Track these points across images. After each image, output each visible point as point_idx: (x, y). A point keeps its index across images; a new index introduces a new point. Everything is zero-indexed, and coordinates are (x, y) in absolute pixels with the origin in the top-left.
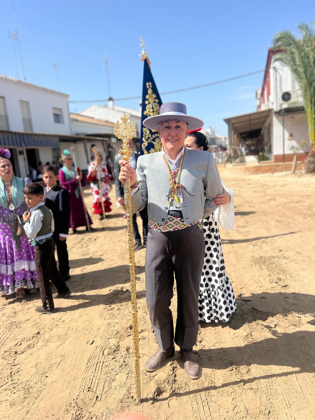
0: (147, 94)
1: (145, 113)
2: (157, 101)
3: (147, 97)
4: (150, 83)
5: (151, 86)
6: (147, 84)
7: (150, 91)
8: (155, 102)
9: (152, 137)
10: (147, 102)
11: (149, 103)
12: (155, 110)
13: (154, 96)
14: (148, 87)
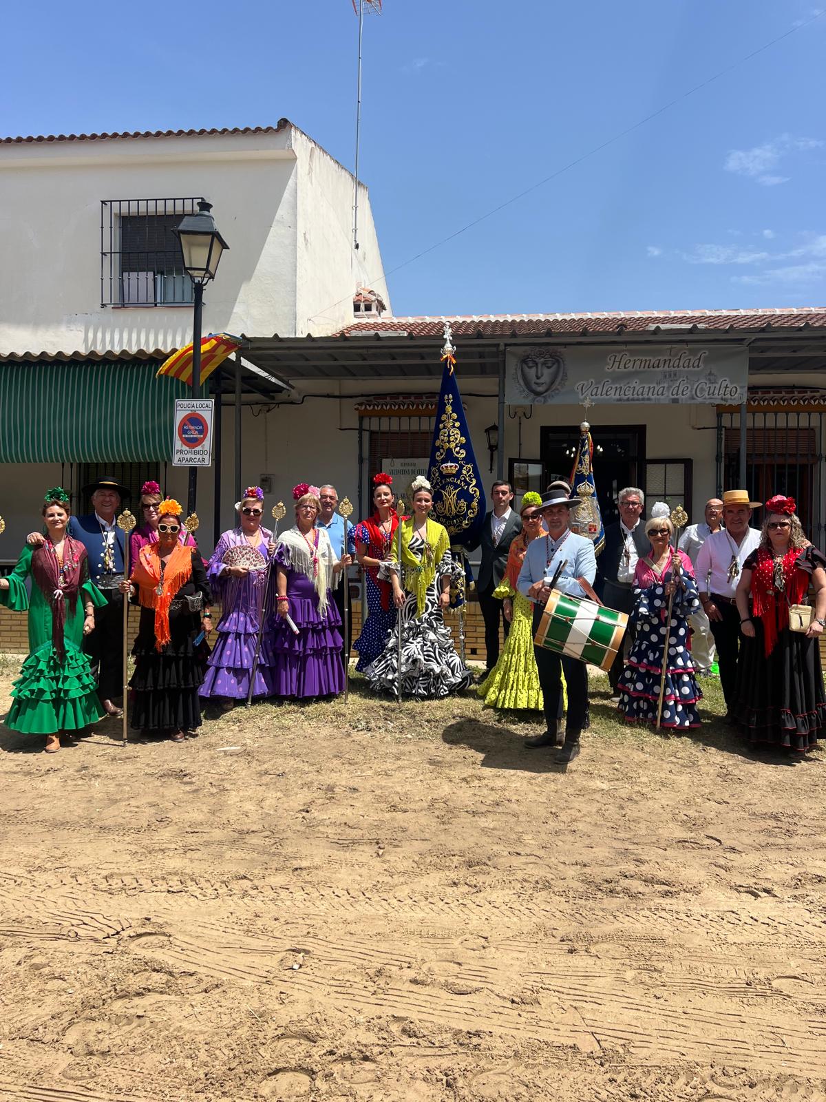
0: (444, 412)
1: (438, 443)
2: (457, 424)
3: (444, 417)
4: (451, 396)
5: (450, 401)
6: (446, 397)
7: (449, 409)
8: (454, 426)
9: (441, 482)
10: (441, 426)
11: (444, 428)
12: (452, 439)
13: (455, 416)
14: (446, 402)
